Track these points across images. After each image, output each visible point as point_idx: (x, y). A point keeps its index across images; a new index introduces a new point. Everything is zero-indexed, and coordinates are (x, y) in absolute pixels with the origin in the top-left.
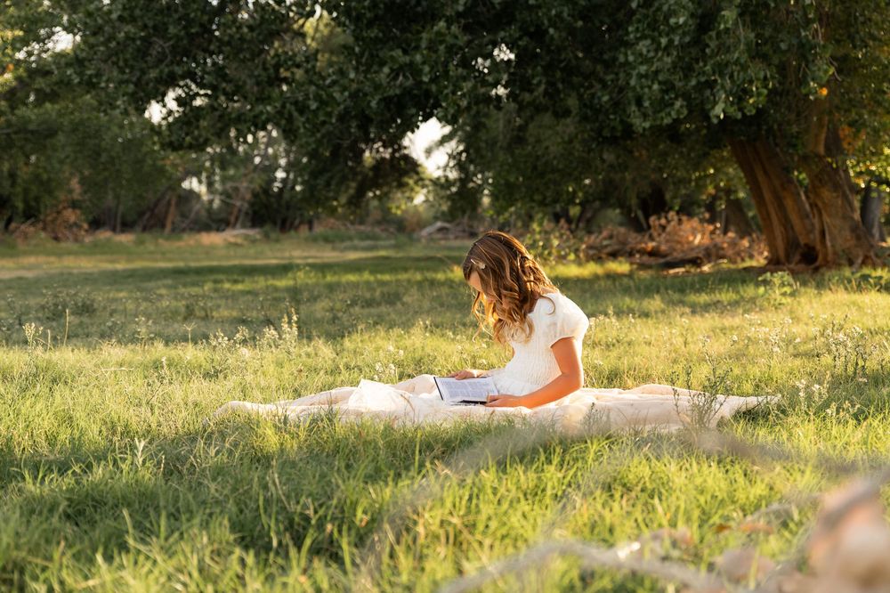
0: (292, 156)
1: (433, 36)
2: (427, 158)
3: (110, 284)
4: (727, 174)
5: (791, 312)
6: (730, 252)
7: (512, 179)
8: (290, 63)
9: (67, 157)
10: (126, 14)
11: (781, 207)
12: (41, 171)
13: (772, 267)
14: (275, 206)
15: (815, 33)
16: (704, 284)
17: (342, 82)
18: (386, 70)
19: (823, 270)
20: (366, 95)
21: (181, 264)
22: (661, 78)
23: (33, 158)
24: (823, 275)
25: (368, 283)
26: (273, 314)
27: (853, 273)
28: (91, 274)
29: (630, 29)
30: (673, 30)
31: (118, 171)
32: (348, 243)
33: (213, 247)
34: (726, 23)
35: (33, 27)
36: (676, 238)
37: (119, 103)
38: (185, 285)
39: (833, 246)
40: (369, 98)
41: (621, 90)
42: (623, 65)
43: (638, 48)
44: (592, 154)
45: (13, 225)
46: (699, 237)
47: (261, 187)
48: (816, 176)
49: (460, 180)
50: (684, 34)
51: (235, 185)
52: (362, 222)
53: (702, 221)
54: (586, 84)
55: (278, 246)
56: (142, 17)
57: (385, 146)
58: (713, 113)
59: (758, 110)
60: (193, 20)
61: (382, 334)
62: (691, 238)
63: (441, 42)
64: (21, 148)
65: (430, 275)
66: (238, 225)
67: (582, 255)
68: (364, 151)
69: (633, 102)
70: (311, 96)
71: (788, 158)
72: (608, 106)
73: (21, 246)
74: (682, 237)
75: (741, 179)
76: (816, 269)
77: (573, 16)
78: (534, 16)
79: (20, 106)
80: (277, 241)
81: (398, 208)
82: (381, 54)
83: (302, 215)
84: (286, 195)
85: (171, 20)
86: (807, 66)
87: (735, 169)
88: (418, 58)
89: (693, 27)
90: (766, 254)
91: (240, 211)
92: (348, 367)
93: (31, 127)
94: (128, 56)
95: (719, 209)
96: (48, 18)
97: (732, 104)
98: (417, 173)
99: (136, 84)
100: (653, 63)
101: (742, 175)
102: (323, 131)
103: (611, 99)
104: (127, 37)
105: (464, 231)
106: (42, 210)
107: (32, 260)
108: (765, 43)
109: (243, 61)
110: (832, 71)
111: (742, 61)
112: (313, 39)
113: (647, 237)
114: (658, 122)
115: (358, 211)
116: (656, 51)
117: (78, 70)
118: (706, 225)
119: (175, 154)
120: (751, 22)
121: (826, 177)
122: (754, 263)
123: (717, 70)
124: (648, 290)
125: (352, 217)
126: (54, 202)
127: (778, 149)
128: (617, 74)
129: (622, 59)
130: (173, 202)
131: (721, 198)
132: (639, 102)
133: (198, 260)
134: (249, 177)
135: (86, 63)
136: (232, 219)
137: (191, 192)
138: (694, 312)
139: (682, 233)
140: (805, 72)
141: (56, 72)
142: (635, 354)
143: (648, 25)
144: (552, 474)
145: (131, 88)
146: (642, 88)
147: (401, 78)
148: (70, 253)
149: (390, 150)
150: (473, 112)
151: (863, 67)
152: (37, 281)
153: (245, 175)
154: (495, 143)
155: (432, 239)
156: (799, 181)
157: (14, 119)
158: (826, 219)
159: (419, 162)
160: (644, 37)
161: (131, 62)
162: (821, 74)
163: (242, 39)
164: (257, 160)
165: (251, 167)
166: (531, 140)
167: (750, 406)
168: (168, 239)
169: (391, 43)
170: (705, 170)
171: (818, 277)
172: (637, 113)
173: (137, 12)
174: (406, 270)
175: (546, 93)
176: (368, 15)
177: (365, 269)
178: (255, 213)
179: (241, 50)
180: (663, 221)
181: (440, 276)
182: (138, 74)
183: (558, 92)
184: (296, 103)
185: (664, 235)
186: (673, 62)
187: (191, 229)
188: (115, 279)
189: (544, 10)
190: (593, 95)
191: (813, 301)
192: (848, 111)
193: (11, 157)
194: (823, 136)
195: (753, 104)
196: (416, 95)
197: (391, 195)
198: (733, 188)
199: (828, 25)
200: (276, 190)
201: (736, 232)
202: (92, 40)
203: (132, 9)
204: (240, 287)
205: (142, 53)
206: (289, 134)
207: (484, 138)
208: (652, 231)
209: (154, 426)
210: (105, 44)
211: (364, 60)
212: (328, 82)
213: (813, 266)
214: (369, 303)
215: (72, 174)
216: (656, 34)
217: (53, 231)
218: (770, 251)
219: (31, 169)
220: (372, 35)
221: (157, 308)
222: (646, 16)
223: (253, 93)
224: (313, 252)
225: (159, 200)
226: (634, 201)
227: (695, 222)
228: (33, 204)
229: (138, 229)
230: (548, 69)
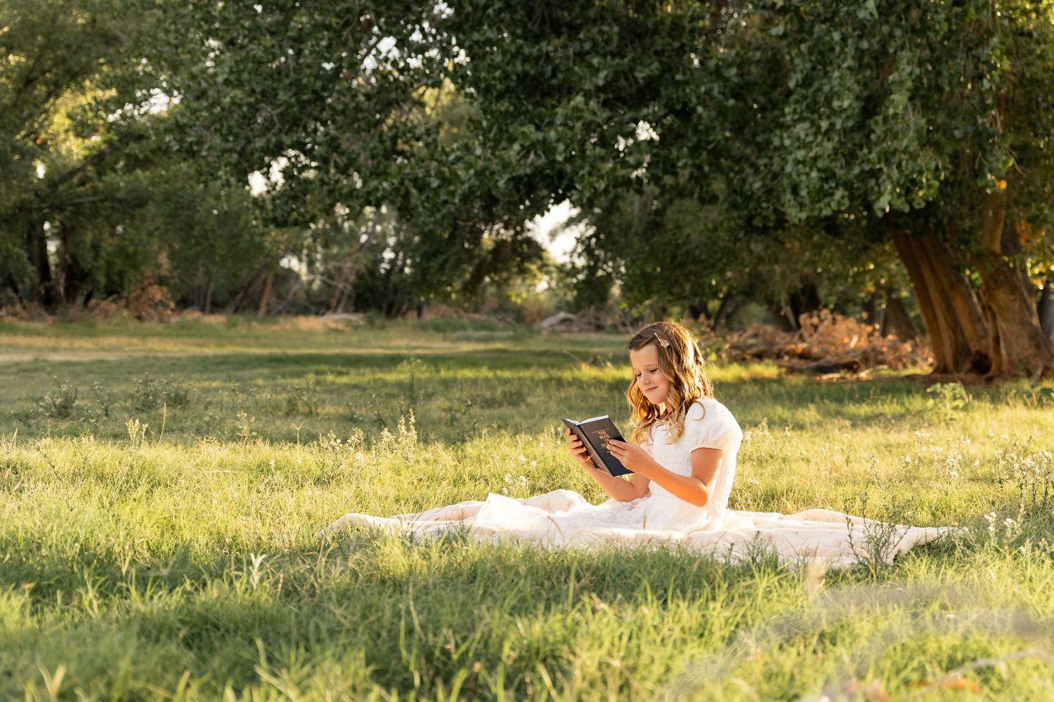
0: (402, 235)
1: (569, 112)
2: (551, 241)
3: (201, 372)
4: (888, 270)
5: (964, 429)
6: (890, 357)
7: (649, 270)
8: (409, 135)
9: (157, 229)
10: (232, 78)
11: (950, 309)
12: (127, 243)
13: (938, 376)
14: (381, 289)
15: (994, 120)
16: (863, 393)
17: (467, 158)
18: (516, 147)
19: (997, 381)
20: (493, 173)
21: (277, 351)
22: (820, 164)
23: (120, 229)
24: (998, 387)
25: (487, 380)
26: (386, 414)
27: (1033, 387)
28: (179, 359)
29: (787, 110)
30: (834, 112)
31: (212, 246)
32: (461, 333)
33: (311, 333)
34: (895, 107)
35: (130, 89)
36: (830, 339)
37: (221, 173)
38: (284, 376)
39: (1009, 355)
40: (496, 177)
41: (775, 176)
42: (777, 149)
43: (795, 131)
44: (739, 244)
45: (93, 302)
46: (855, 339)
47: (366, 267)
48: (991, 276)
49: (588, 267)
50: (847, 118)
51: (337, 264)
52: (476, 311)
53: (860, 321)
54: (737, 168)
55: (383, 334)
56: (250, 81)
57: (506, 228)
58: (877, 206)
59: (928, 203)
60: (305, 86)
61: (508, 439)
62: (846, 340)
63: (578, 119)
64: (108, 217)
65: (556, 373)
66: (340, 309)
67: (724, 355)
68: (483, 232)
69: (789, 191)
70: (433, 173)
71: (960, 256)
72: (760, 193)
73: (101, 325)
74: (835, 338)
75: (904, 276)
76: (989, 380)
77: (724, 94)
78: (680, 93)
79: (108, 172)
80: (383, 328)
81: (518, 295)
82: (511, 129)
83: (410, 300)
84: (394, 279)
85: (281, 85)
86: (984, 156)
87: (897, 265)
88: (552, 135)
89: (857, 111)
90: (931, 360)
91: (342, 293)
92: (473, 478)
93: (119, 195)
94: (233, 123)
95: (878, 309)
96: (147, 79)
97: (899, 196)
98: (541, 258)
99: (240, 154)
100: (811, 149)
101: (905, 271)
102: (444, 211)
103: (764, 185)
104: (233, 103)
105: (589, 323)
106: (126, 285)
107: (112, 341)
108: (937, 130)
109: (358, 131)
110: (1011, 162)
111: (912, 149)
112: (433, 109)
113: (796, 337)
114: (816, 213)
115: (474, 298)
116: (816, 135)
117: (178, 137)
118: (863, 326)
119: (278, 231)
120: (922, 106)
121: (1002, 277)
122: (918, 371)
123: (883, 157)
124: (801, 398)
125: (466, 305)
126: (139, 278)
127: (947, 245)
128: (771, 158)
129: (776, 142)
130: (269, 282)
131: (880, 297)
132: (795, 190)
133: (295, 347)
134: (354, 256)
135: (187, 130)
136: (334, 303)
137: (290, 271)
138: (854, 426)
139: (836, 334)
140: (981, 164)
141: (154, 138)
142: (792, 472)
143: (807, 106)
144: (718, 613)
145: (235, 157)
146: (799, 175)
147: (532, 156)
148: (154, 334)
149: (512, 232)
150: (611, 195)
151: (1045, 157)
152: (120, 364)
153: (350, 255)
154: (629, 228)
155: (554, 332)
156: (972, 282)
157: (100, 185)
158: (1001, 324)
159: (544, 247)
160: (802, 119)
161: (236, 130)
162: (1000, 165)
163: (358, 109)
164: (364, 238)
165: (357, 246)
166: (670, 226)
167: (930, 539)
168: (262, 321)
169: (522, 117)
170: (864, 265)
171: (993, 389)
172: (792, 202)
173: (245, 76)
174: (527, 366)
175: (691, 176)
176: (499, 87)
177: (483, 365)
178: (359, 296)
179: (356, 120)
180: (815, 320)
181: (567, 375)
182: (243, 142)
183: (705, 176)
184: (415, 181)
185: (815, 336)
186: (834, 148)
187: (288, 312)
188: (206, 366)
189: (692, 86)
190: (744, 181)
191: (989, 416)
192: (1027, 205)
193: (96, 227)
194: (999, 232)
195: (922, 198)
196: (548, 176)
197: (511, 282)
198: (896, 286)
199: (1007, 110)
200: (383, 271)
201: (897, 334)
202: (195, 105)
203: (239, 73)
204: (345, 380)
205: (248, 120)
206: (405, 212)
207: (617, 222)
208: (803, 330)
209: (264, 538)
210: (209, 109)
211: (491, 135)
212: (452, 157)
213: (985, 377)
214: (490, 403)
215: (161, 248)
216: (816, 116)
217: (137, 309)
218: (937, 358)
219: (116, 240)
220: (503, 109)
221: (256, 402)
222: (805, 97)
223: (367, 167)
224: (422, 342)
225: (254, 279)
226: (783, 298)
227: (851, 323)
228: (116, 278)
229: (230, 309)
230: (695, 150)
